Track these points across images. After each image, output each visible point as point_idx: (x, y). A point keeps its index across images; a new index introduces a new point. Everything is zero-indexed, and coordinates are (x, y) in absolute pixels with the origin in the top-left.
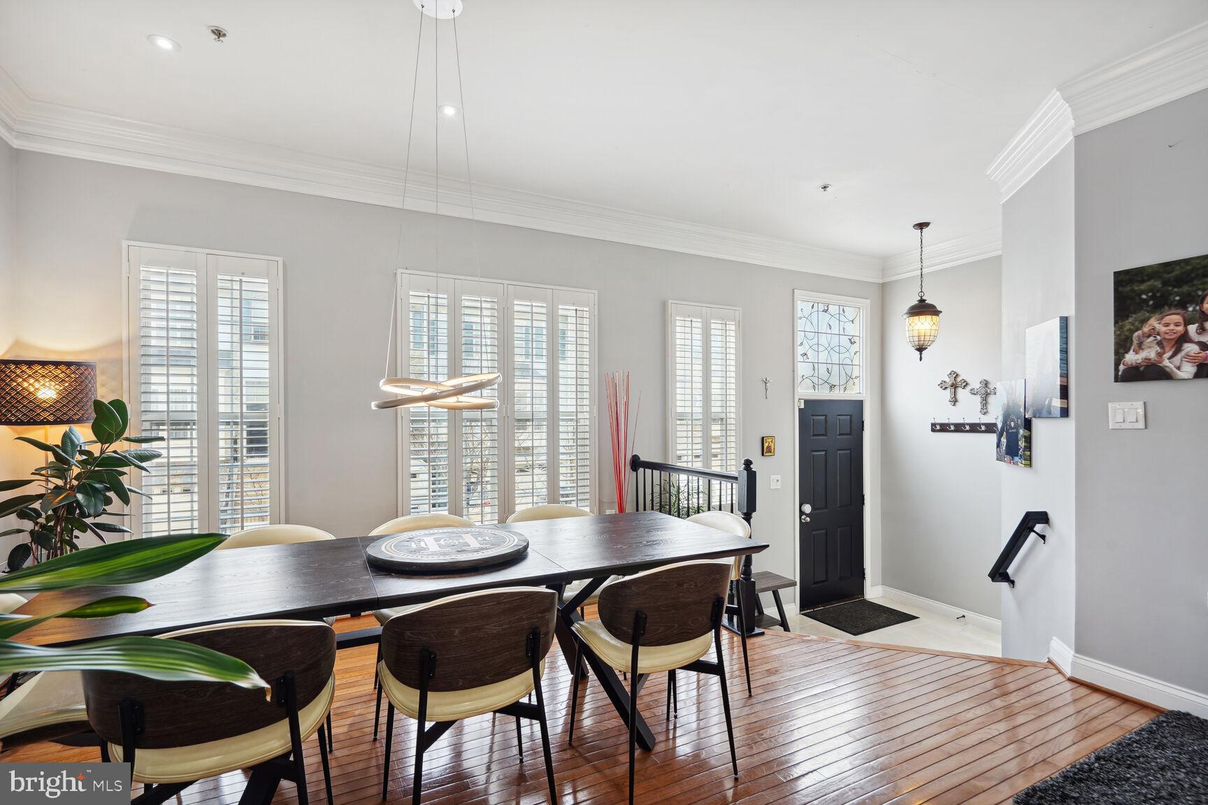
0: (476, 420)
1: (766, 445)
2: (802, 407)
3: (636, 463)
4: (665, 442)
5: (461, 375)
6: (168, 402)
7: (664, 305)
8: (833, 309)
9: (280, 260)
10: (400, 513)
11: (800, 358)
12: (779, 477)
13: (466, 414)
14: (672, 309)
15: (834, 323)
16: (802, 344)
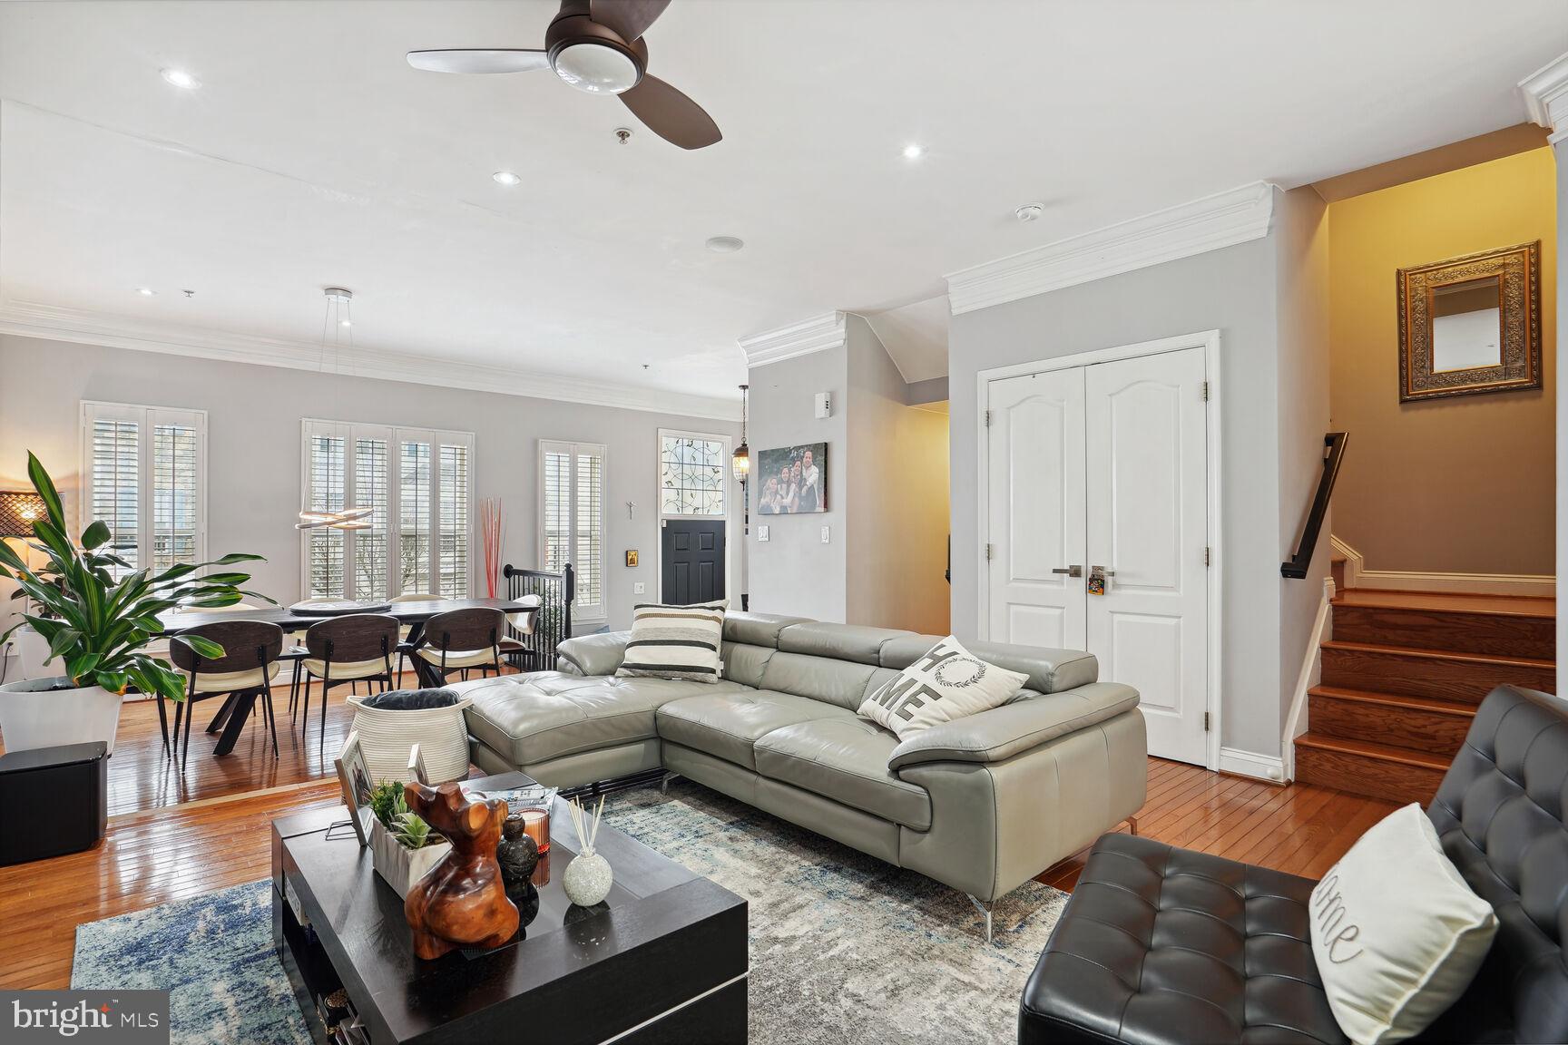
0: (367, 536)
1: (630, 557)
2: (665, 526)
3: (509, 571)
4: (535, 550)
5: (355, 506)
6: (115, 507)
7: (535, 443)
8: (698, 444)
9: (206, 412)
10: (302, 598)
11: (664, 485)
12: (642, 584)
13: (358, 531)
14: (542, 445)
15: (699, 456)
16: (666, 473)
